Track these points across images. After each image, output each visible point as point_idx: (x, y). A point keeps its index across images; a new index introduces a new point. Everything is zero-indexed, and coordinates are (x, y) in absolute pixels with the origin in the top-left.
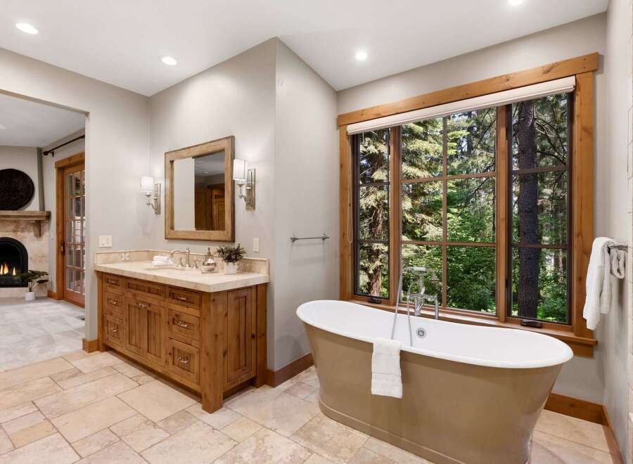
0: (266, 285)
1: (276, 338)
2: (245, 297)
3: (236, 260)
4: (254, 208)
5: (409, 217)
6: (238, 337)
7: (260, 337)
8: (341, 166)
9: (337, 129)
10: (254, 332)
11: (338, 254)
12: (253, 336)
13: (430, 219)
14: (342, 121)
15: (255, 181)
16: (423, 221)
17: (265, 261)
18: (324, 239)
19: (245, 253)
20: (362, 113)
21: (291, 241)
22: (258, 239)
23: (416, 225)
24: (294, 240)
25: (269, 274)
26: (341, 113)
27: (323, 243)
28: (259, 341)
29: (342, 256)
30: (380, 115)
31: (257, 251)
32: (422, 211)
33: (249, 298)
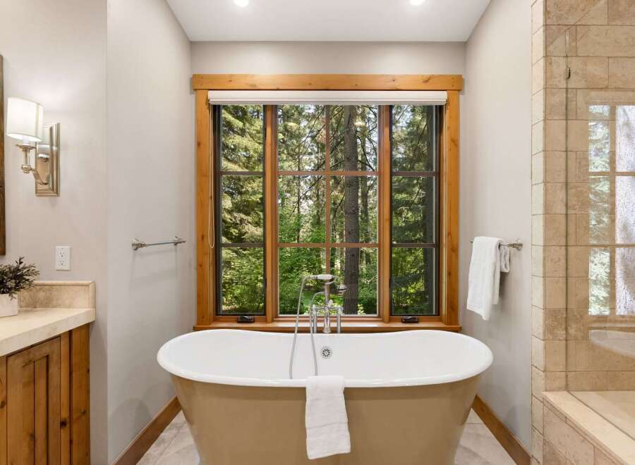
0: (87, 327)
1: (110, 412)
2: (47, 356)
3: (17, 288)
4: (57, 193)
5: (227, 217)
6: (33, 436)
7: (78, 418)
8: (199, 144)
9: (191, 93)
10: (65, 414)
11: (194, 264)
12: (63, 424)
13: (250, 219)
14: (198, 84)
15: (58, 145)
16: (242, 220)
17: (88, 285)
18: (176, 244)
19: (36, 273)
20: (230, 78)
21: (131, 249)
22: (67, 247)
23: (235, 225)
24: (138, 246)
25: (95, 307)
26: (196, 73)
27: (176, 250)
28: (75, 427)
29: (200, 266)
30: (255, 86)
31: (66, 267)
32: (239, 211)
33: (54, 358)
